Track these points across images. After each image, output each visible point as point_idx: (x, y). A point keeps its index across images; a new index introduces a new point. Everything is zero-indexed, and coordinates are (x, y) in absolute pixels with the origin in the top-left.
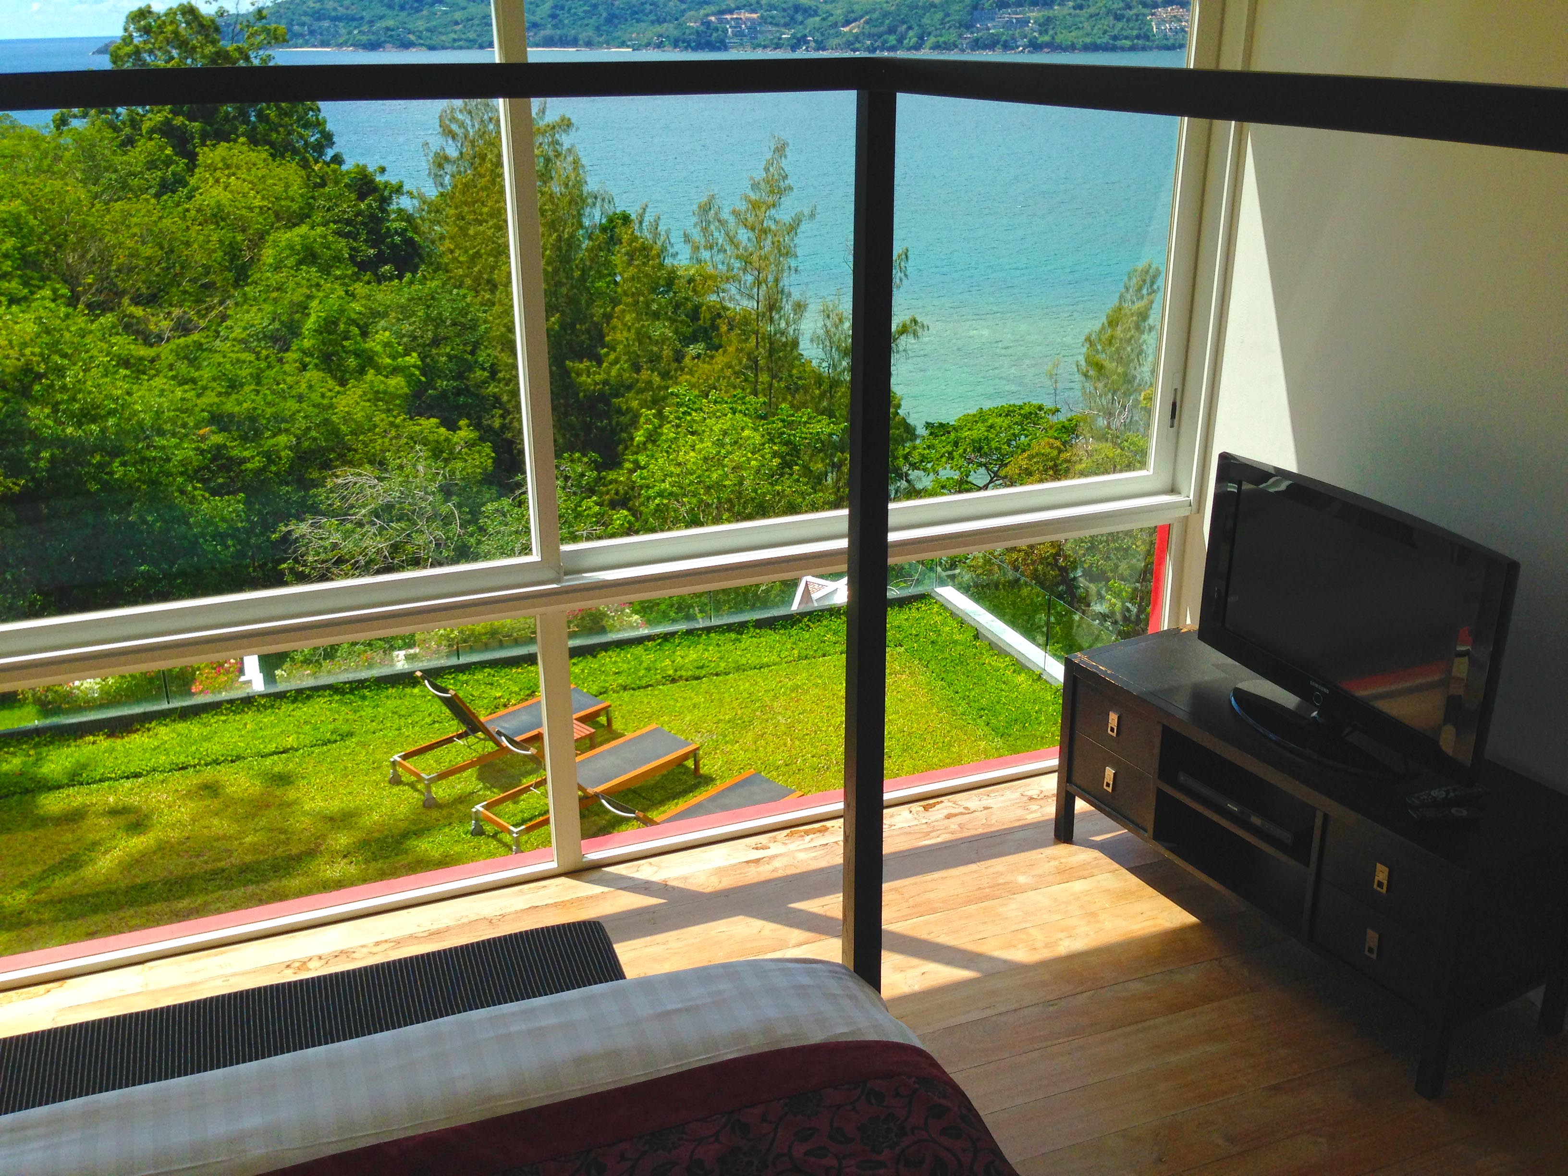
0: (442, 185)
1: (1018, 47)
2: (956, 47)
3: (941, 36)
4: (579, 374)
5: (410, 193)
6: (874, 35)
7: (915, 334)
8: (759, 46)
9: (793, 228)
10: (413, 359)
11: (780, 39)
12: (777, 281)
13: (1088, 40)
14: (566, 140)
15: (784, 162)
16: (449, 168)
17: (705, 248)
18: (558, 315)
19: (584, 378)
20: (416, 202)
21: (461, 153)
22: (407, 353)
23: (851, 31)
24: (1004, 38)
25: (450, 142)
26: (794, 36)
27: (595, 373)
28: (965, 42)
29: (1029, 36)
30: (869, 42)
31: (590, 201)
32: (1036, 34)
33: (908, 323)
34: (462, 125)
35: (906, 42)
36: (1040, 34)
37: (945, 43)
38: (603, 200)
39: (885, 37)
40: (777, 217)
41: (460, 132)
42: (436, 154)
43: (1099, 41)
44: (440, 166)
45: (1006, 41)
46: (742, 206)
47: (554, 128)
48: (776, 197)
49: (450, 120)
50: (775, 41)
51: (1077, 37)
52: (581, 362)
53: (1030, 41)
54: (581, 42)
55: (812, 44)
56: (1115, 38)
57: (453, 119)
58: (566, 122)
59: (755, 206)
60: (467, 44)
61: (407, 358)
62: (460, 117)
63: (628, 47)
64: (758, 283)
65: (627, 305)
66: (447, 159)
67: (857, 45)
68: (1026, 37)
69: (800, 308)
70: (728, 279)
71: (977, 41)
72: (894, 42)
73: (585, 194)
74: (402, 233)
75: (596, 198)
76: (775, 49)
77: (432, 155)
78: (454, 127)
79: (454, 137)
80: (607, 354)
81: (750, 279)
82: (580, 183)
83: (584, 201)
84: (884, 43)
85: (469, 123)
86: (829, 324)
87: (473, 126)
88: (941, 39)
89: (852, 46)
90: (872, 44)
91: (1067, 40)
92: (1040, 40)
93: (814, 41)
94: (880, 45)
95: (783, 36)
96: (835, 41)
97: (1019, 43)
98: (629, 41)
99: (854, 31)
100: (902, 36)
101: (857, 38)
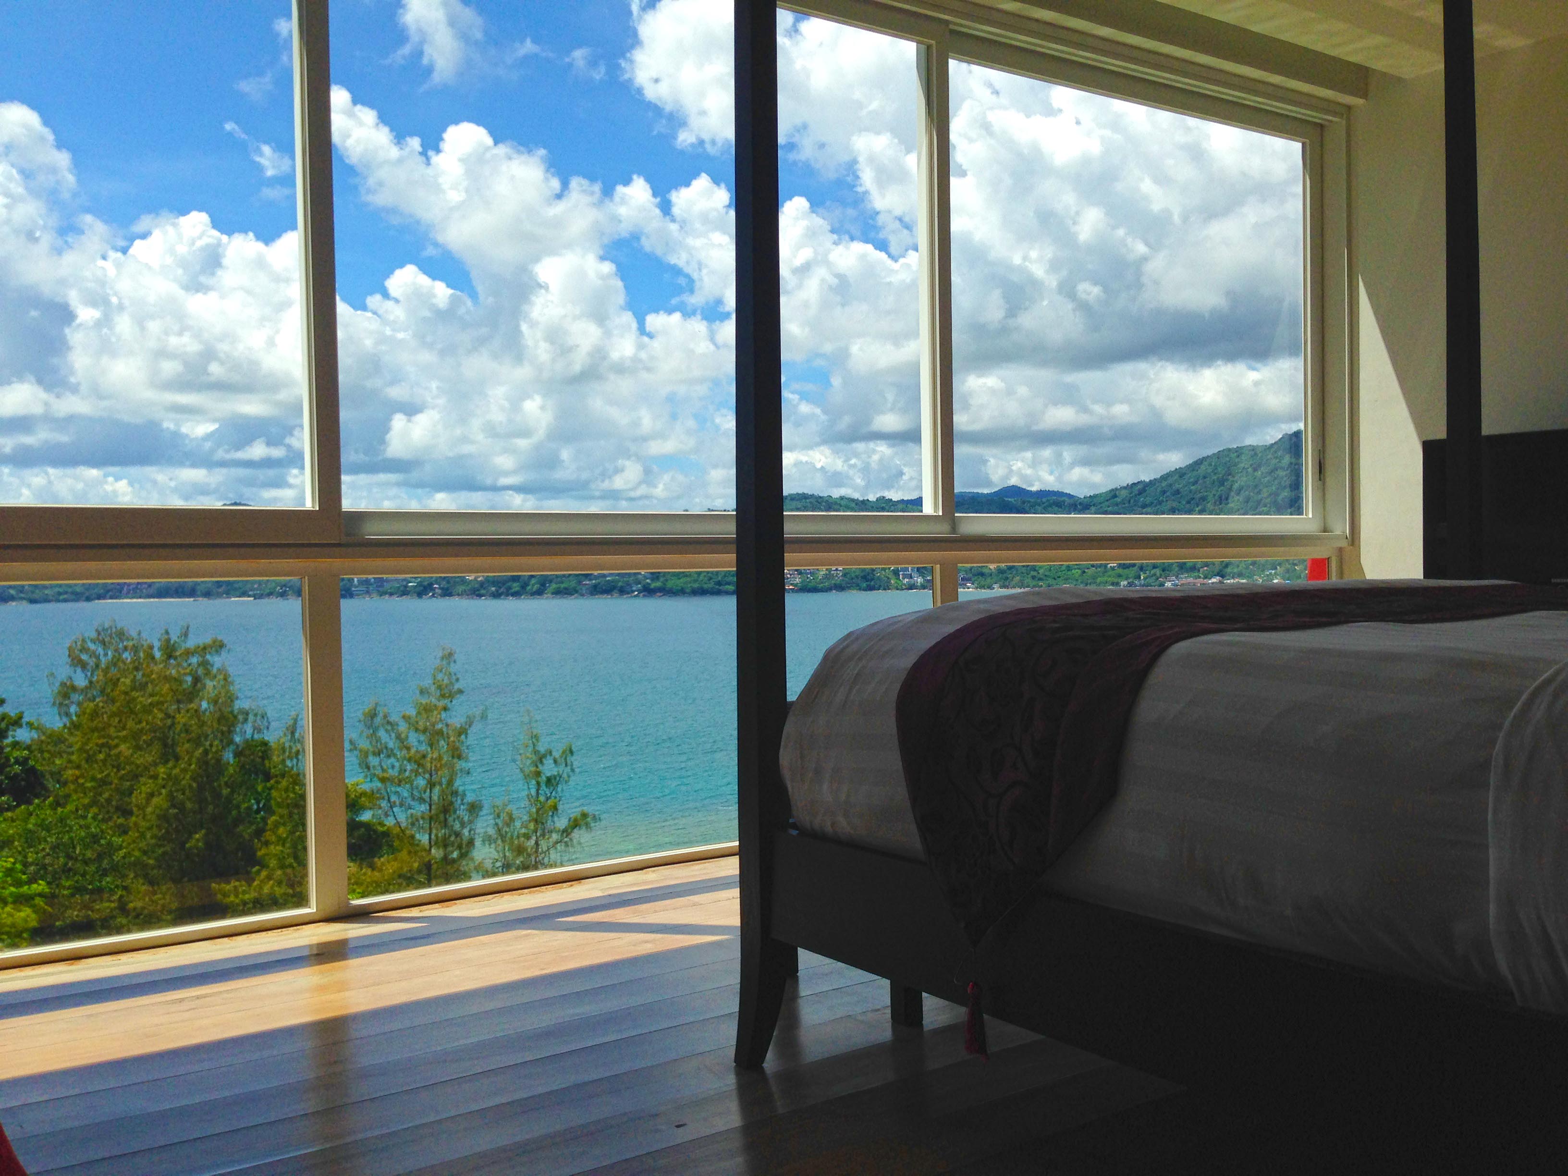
0: (67, 714)
1: (633, 592)
2: (577, 592)
3: (562, 583)
4: (225, 895)
5: (30, 725)
6: (499, 582)
7: (587, 825)
8: (385, 593)
9: (462, 731)
10: (41, 886)
11: (406, 586)
12: (450, 782)
13: (696, 585)
14: (217, 661)
15: (453, 668)
16: (75, 697)
17: (374, 754)
18: (203, 831)
19: (232, 898)
20: (34, 735)
21: (91, 682)
22: (32, 880)
23: (476, 579)
24: (620, 584)
25: (79, 670)
26: (420, 584)
27: (244, 892)
28: (584, 588)
29: (643, 583)
30: (493, 589)
31: (241, 717)
32: (648, 581)
33: (579, 817)
34: (93, 654)
35: (529, 588)
36: (652, 580)
37: (566, 589)
38: (256, 715)
39: (509, 584)
40: (450, 721)
41: (92, 662)
42: (63, 684)
43: (705, 586)
44: (66, 696)
45: (622, 587)
46: (412, 712)
47: (205, 648)
48: (446, 702)
49: (81, 651)
50: (402, 589)
51: (686, 583)
52: (228, 883)
53: (644, 586)
54: (199, 593)
55: (438, 591)
56: (719, 583)
57: (84, 649)
58: (217, 644)
59: (427, 709)
60: (73, 597)
61: (35, 886)
62: (92, 646)
63: (249, 596)
64: (432, 785)
65: (281, 817)
66: (74, 688)
67: (483, 592)
68: (640, 583)
69: (474, 808)
70: (400, 781)
71: (595, 587)
72: (517, 589)
73: (236, 712)
74: (23, 762)
75: (247, 714)
76: (401, 596)
77: (57, 684)
78: (84, 657)
79: (84, 665)
80: (259, 872)
81: (421, 782)
82: (231, 699)
83: (235, 717)
84: (510, 588)
85: (102, 653)
86: (499, 822)
87: (106, 655)
88: (562, 586)
89: (477, 592)
90: (497, 591)
91: (677, 586)
92: (653, 586)
93: (440, 588)
94: (505, 591)
95: (410, 584)
96: (460, 589)
97: (634, 589)
98: (251, 590)
99: (479, 579)
100: (525, 583)
101: (482, 584)
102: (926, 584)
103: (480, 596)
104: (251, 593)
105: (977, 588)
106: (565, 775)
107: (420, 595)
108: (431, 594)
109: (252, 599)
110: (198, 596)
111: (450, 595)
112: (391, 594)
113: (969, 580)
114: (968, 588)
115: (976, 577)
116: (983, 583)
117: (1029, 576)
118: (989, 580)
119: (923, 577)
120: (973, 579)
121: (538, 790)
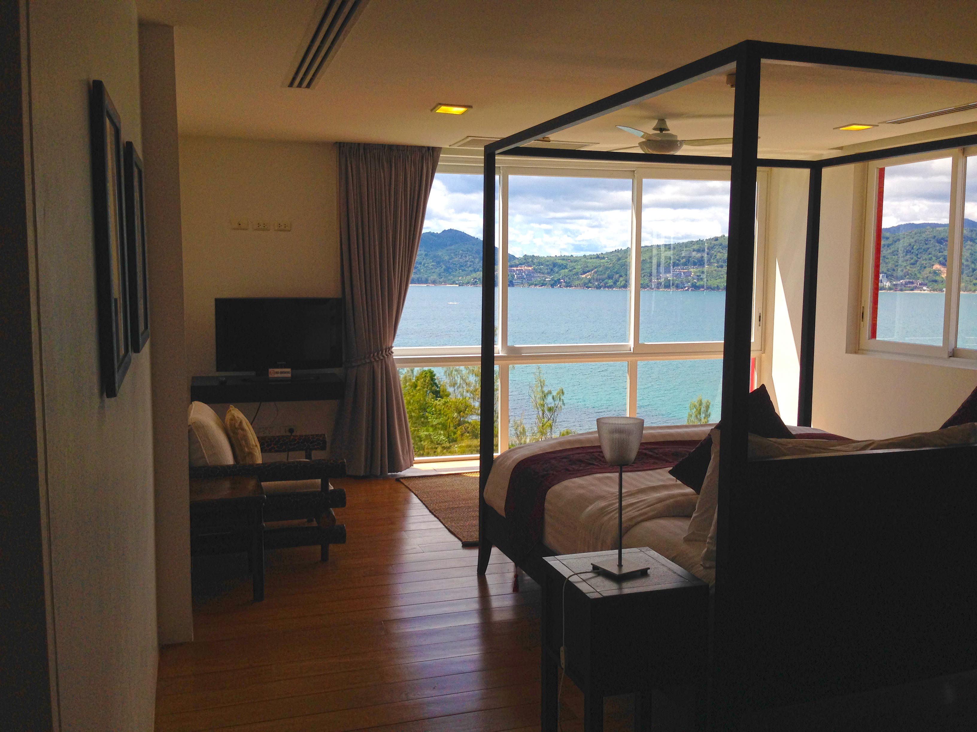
1: (685, 287)
2: (648, 286)
6: (600, 280)
8: (532, 284)
11: (545, 281)
23: (586, 277)
24: (676, 282)
26: (553, 280)
29: (692, 282)
30: (596, 284)
32: (695, 280)
36: (698, 280)
39: (607, 280)
45: (677, 284)
50: (542, 282)
53: (692, 284)
54: (430, 281)
55: (563, 284)
63: (456, 284)
67: (590, 285)
68: (689, 282)
72: (612, 284)
76: (542, 286)
84: (607, 283)
89: (586, 285)
90: (599, 284)
91: (714, 284)
92: (698, 284)
93: (564, 282)
94: (603, 285)
95: (547, 279)
96: (577, 282)
97: (686, 285)
98: (457, 281)
99: (588, 277)
100: (616, 280)
101: (590, 281)
102: (892, 287)
103: (588, 287)
104: (457, 282)
105: (931, 290)
106: (559, 406)
107: (552, 286)
108: (559, 285)
109: (458, 286)
110: (429, 283)
111: (570, 286)
112: (536, 285)
113: (925, 285)
114: (924, 290)
115: (931, 283)
116: (936, 287)
117: (972, 283)
118: (940, 286)
119: (890, 282)
120: (928, 284)
121: (543, 414)
